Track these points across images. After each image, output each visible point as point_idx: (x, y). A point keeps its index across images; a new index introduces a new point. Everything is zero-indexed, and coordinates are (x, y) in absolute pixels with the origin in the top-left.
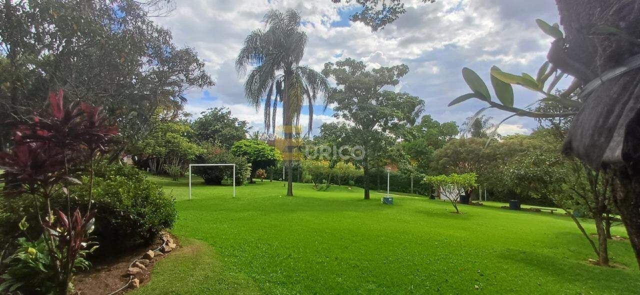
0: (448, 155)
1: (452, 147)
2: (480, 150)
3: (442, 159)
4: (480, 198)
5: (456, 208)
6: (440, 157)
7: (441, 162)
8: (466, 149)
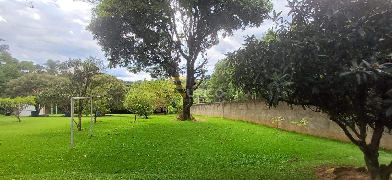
0: (21, 84)
1: (25, 79)
2: (47, 82)
3: (15, 87)
4: (52, 112)
5: (19, 118)
6: (14, 86)
7: (14, 89)
8: (37, 80)
